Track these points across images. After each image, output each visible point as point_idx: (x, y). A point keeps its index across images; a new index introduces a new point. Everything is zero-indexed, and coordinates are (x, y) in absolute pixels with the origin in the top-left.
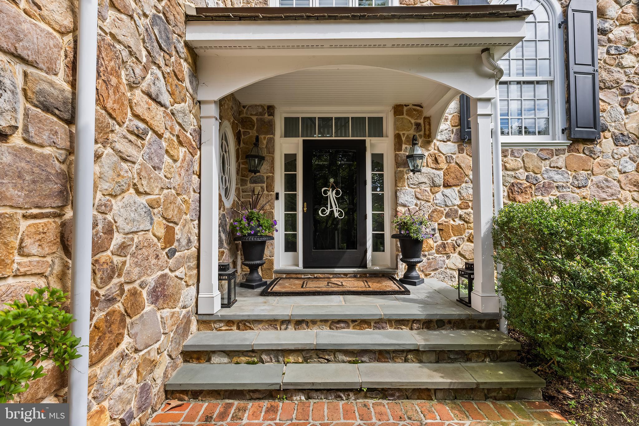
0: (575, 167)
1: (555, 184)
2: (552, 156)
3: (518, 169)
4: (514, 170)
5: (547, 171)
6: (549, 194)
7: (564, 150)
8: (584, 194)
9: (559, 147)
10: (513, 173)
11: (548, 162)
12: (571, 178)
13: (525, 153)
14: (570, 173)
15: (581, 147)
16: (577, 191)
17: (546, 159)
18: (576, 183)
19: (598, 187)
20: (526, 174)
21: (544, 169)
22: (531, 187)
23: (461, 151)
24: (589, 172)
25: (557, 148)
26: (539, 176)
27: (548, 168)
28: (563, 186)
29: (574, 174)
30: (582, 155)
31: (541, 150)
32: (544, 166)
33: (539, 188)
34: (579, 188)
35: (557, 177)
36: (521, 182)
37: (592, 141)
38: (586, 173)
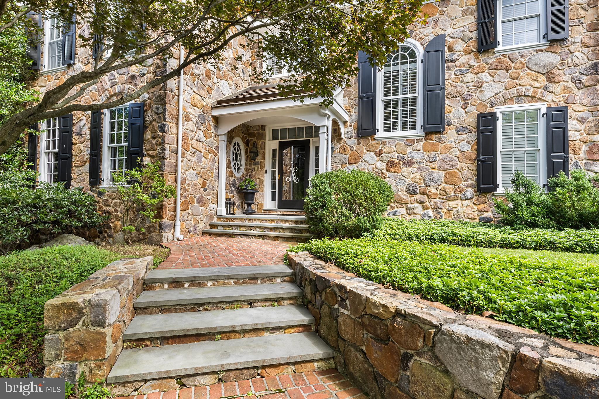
0: (429, 149)
1: (415, 161)
2: (414, 143)
3: (392, 153)
4: (389, 153)
5: (410, 152)
6: (411, 167)
7: (422, 139)
8: (433, 166)
9: (419, 138)
10: (389, 155)
11: (411, 147)
12: (426, 156)
13: (397, 142)
14: (425, 153)
15: (434, 136)
16: (429, 164)
17: (409, 145)
18: (428, 159)
19: (443, 161)
20: (397, 155)
21: (408, 151)
22: (399, 163)
23: (359, 143)
24: (438, 152)
25: (417, 138)
26: (405, 156)
27: (411, 151)
28: (420, 162)
29: (428, 153)
30: (434, 142)
31: (407, 140)
32: (409, 149)
33: (405, 163)
34: (431, 162)
35: (416, 156)
36: (393, 160)
37: (440, 133)
38: (436, 153)
